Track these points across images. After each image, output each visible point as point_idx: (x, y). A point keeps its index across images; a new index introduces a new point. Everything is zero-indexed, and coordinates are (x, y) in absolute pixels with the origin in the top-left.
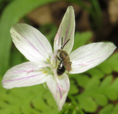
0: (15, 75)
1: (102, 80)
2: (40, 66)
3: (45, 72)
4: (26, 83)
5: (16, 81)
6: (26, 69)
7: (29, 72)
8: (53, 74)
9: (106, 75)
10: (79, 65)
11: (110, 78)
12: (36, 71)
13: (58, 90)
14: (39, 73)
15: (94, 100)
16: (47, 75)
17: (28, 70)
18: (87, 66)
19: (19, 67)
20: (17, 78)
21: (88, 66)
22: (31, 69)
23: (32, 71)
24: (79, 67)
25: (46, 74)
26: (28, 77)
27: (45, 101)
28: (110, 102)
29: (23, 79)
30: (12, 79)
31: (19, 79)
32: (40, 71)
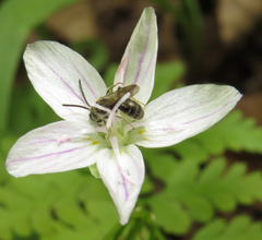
0: (33, 147)
1: (202, 166)
2: (85, 131)
3: (95, 143)
4: (55, 164)
5: (36, 161)
6: (55, 136)
7: (61, 142)
8: (111, 148)
9: (212, 157)
10: (165, 130)
11: (219, 164)
12: (76, 140)
13: (121, 180)
14: (82, 144)
15: (185, 207)
16: (99, 148)
17: (60, 139)
18: (180, 131)
19: (42, 132)
20: (38, 155)
21: (183, 133)
22: (65, 136)
23: (68, 140)
24: (164, 133)
25: (95, 147)
26: (60, 153)
27: (82, 206)
28: (218, 214)
29: (49, 158)
30: (28, 156)
31: (40, 157)
32: (84, 140)
